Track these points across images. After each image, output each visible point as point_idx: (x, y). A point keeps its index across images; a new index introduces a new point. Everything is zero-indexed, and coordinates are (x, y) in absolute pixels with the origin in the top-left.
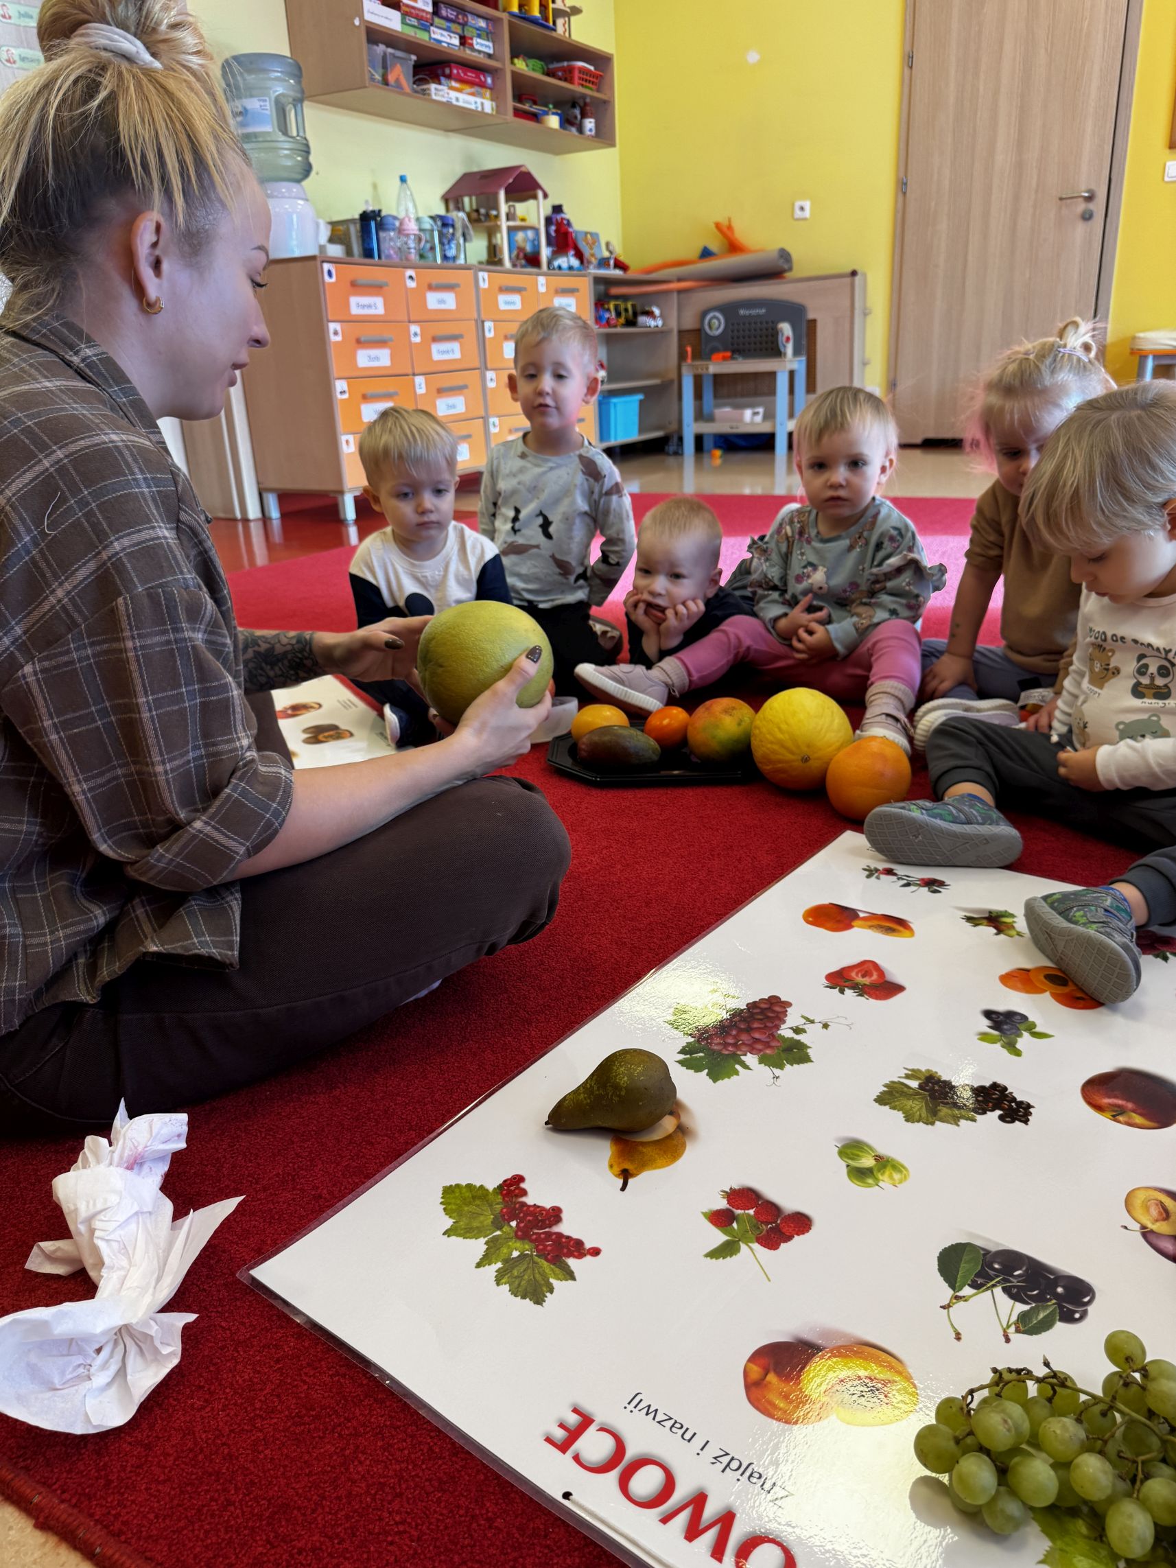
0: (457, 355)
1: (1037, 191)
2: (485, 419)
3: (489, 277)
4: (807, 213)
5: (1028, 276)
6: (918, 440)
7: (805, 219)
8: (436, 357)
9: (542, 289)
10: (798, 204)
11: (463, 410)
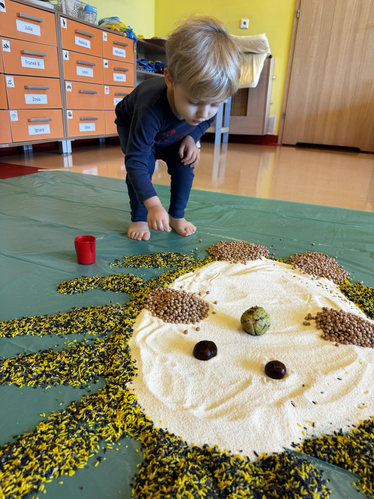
0: (42, 67)
1: (368, 21)
2: (63, 110)
3: (67, 21)
4: (247, 26)
5: (359, 65)
6: (295, 143)
7: (246, 28)
8: (24, 65)
9: (105, 39)
10: (243, 20)
11: (46, 102)
